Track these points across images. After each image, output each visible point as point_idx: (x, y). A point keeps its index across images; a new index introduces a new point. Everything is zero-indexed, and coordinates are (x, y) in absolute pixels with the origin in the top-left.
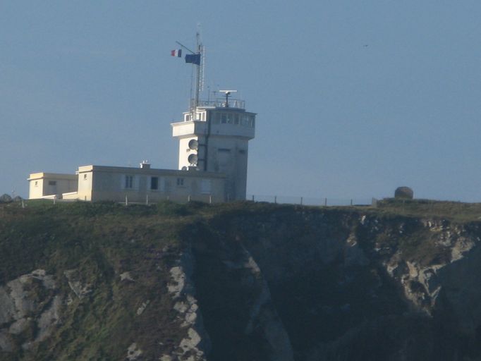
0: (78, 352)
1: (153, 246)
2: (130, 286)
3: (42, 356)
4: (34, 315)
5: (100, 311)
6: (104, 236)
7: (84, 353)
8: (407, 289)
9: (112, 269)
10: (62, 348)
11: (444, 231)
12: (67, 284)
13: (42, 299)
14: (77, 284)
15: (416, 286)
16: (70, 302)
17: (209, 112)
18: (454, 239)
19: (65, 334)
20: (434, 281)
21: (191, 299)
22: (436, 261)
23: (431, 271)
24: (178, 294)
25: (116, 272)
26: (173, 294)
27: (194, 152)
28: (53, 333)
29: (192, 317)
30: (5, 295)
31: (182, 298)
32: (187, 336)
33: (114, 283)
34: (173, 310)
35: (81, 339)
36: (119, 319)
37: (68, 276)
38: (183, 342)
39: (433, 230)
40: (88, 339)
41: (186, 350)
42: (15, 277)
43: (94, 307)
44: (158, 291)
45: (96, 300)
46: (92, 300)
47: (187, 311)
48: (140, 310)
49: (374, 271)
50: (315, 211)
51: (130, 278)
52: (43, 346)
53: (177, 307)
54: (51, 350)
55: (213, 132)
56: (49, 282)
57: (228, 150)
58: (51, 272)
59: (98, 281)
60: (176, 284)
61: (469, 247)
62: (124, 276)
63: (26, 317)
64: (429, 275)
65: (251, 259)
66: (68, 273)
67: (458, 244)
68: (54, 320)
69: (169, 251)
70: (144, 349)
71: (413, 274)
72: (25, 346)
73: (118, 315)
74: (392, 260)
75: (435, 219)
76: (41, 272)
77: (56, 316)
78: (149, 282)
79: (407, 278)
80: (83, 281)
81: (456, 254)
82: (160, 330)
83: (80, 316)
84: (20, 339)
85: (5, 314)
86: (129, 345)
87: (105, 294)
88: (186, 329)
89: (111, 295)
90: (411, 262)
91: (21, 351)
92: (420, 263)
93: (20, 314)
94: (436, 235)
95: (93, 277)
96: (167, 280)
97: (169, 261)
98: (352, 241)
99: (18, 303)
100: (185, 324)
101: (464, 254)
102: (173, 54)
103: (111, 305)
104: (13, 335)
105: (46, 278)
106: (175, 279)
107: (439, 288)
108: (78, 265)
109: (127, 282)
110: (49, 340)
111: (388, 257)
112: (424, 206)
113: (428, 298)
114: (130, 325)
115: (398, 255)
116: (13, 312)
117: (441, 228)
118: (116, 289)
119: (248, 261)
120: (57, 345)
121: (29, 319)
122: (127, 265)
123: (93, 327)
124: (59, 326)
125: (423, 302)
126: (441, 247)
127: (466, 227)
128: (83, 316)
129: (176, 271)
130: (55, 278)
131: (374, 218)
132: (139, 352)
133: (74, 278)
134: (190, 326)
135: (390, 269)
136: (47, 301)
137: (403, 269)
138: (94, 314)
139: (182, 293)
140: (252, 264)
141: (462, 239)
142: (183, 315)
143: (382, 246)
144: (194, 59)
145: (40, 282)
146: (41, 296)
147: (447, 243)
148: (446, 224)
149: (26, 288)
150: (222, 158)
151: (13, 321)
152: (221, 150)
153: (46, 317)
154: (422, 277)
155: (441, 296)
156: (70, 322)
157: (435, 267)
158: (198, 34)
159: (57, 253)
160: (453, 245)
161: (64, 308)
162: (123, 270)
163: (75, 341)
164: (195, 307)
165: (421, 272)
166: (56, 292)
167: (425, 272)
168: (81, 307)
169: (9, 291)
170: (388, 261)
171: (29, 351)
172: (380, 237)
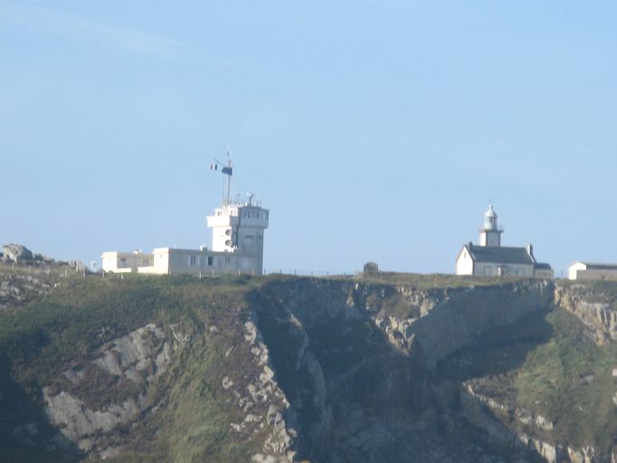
0: (187, 383)
1: (230, 307)
2: (218, 336)
3: (162, 386)
4: (153, 357)
5: (198, 353)
6: (192, 299)
7: (192, 383)
8: (391, 336)
9: (203, 324)
10: (176, 381)
11: (413, 295)
12: (172, 334)
13: (156, 345)
14: (180, 334)
15: (397, 334)
16: (176, 348)
17: (240, 209)
18: (421, 300)
19: (176, 371)
20: (410, 330)
21: (263, 346)
22: (410, 316)
23: (408, 323)
24: (253, 342)
25: (206, 326)
26: (250, 342)
27: (229, 238)
28: (167, 370)
29: (265, 358)
30: (129, 342)
31: (256, 345)
32: (263, 371)
33: (205, 334)
34: (250, 353)
35: (187, 374)
36: (213, 359)
37: (172, 329)
38: (262, 376)
39: (405, 294)
40: (193, 373)
41: (264, 382)
42: (134, 330)
43: (194, 351)
44: (238, 340)
45: (194, 346)
46: (191, 346)
47: (261, 354)
48: (227, 354)
49: (367, 323)
50: (323, 281)
51: (217, 331)
52: (162, 379)
53: (253, 350)
54: (168, 382)
55: (242, 224)
56: (159, 333)
57: (251, 237)
58: (160, 325)
59: (195, 332)
60: (250, 334)
61: (432, 306)
62: (212, 329)
63: (146, 358)
64: (406, 326)
65: (292, 316)
66: (172, 327)
67: (424, 304)
68: (166, 360)
69: (242, 311)
70: (233, 381)
71: (394, 325)
72: (149, 379)
73: (212, 357)
74: (379, 316)
75: (406, 286)
76: (152, 326)
77: (167, 357)
78: (231, 333)
79: (390, 329)
80: (184, 332)
81: (424, 311)
82: (244, 367)
83: (185, 357)
84: (145, 374)
85: (131, 356)
86: (222, 378)
87: (201, 342)
88: (263, 367)
89: (204, 342)
90: (393, 317)
91: (147, 382)
92: (399, 318)
93: (142, 356)
94: (408, 298)
95: (191, 330)
96: (243, 332)
97: (243, 318)
98: (350, 302)
99: (139, 347)
100: (260, 363)
101: (429, 311)
102: (212, 168)
103: (206, 350)
104: (140, 372)
105: (156, 330)
106: (250, 331)
107: (413, 335)
108: (179, 321)
109: (215, 333)
110: (166, 374)
111: (375, 313)
112: (393, 277)
113: (406, 343)
114: (221, 364)
115: (382, 312)
116: (136, 354)
117: (411, 293)
118: (207, 338)
119: (290, 317)
120: (172, 379)
121: (149, 359)
122: (214, 321)
123: (195, 365)
124: (171, 365)
125: (402, 346)
126: (412, 307)
127: (429, 292)
128: (187, 357)
129: (249, 325)
130: (163, 330)
131: (364, 285)
132: (231, 383)
133: (177, 330)
134: (265, 364)
135: (378, 322)
136: (159, 346)
137: (387, 322)
138: (194, 355)
139: (256, 341)
140: (294, 319)
141: (427, 300)
142: (259, 357)
143: (371, 306)
144: (228, 171)
145: (153, 333)
146: (155, 344)
147: (416, 303)
148: (414, 290)
149: (143, 337)
150: (248, 242)
151: (137, 361)
152: (247, 237)
153: (160, 359)
154: (401, 328)
155: (415, 341)
156: (178, 361)
157: (410, 321)
158: (228, 154)
159: (163, 312)
160: (420, 305)
161: (172, 352)
162: (211, 324)
163: (184, 375)
164: (266, 351)
165: (401, 325)
166: (165, 340)
167: (404, 325)
168: (185, 352)
169: (132, 340)
170: (376, 316)
171: (152, 382)
172: (369, 299)
